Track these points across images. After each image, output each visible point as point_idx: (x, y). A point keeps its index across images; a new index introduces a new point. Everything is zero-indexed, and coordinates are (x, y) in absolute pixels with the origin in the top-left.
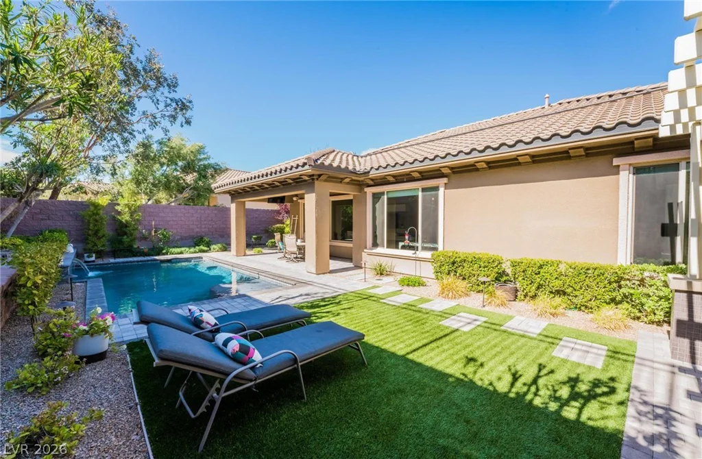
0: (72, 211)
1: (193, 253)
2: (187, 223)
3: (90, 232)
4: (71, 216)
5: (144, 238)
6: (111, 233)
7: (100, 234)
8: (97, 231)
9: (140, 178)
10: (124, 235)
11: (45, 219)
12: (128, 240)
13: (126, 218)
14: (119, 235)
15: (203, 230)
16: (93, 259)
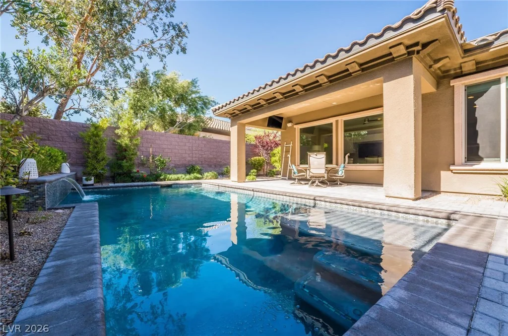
0: (73, 132)
1: (189, 180)
2: (180, 151)
3: (90, 154)
4: (71, 137)
5: (142, 164)
6: (111, 158)
7: (100, 156)
8: (97, 153)
9: (139, 104)
10: (123, 160)
11: (45, 140)
12: (128, 164)
13: (125, 141)
14: (118, 159)
15: (194, 159)
16: (92, 182)
